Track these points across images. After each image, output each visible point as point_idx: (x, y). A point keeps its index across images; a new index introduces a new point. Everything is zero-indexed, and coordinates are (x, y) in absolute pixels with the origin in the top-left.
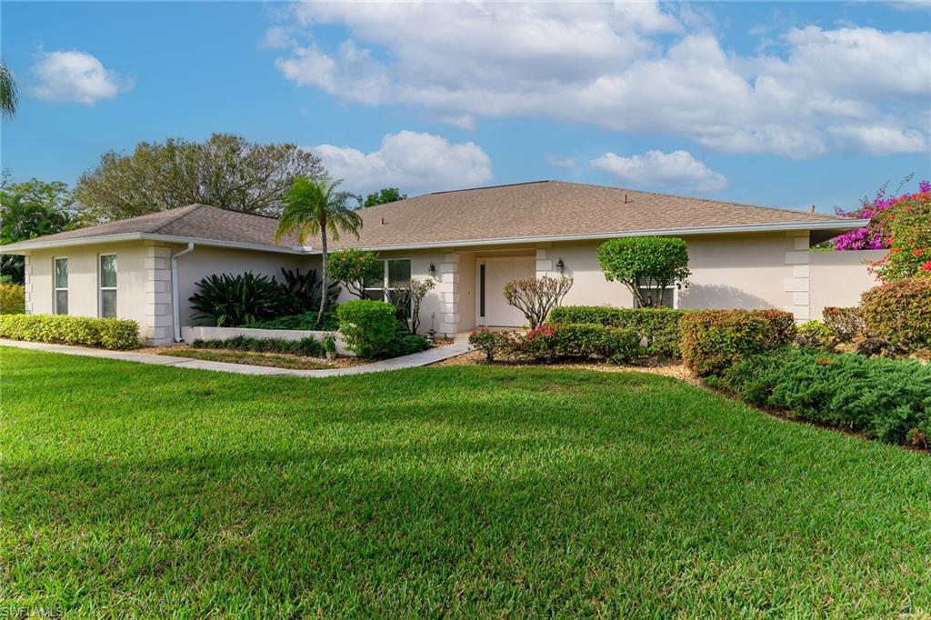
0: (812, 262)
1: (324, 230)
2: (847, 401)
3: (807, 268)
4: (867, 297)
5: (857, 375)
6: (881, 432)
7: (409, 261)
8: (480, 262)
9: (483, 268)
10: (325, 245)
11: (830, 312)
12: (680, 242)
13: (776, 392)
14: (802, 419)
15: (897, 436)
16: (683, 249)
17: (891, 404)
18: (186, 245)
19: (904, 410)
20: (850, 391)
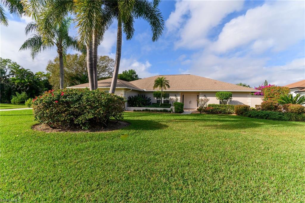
0: (252, 97)
1: (162, 88)
2: (261, 115)
3: (251, 98)
4: (262, 103)
5: (262, 113)
6: (265, 118)
7: (169, 94)
8: (183, 94)
9: (183, 96)
10: (162, 90)
11: (256, 106)
12: (231, 93)
13: (252, 115)
14: (256, 118)
15: (266, 118)
16: (232, 94)
17: (266, 115)
18: (130, 89)
19: (267, 116)
20: (261, 114)
